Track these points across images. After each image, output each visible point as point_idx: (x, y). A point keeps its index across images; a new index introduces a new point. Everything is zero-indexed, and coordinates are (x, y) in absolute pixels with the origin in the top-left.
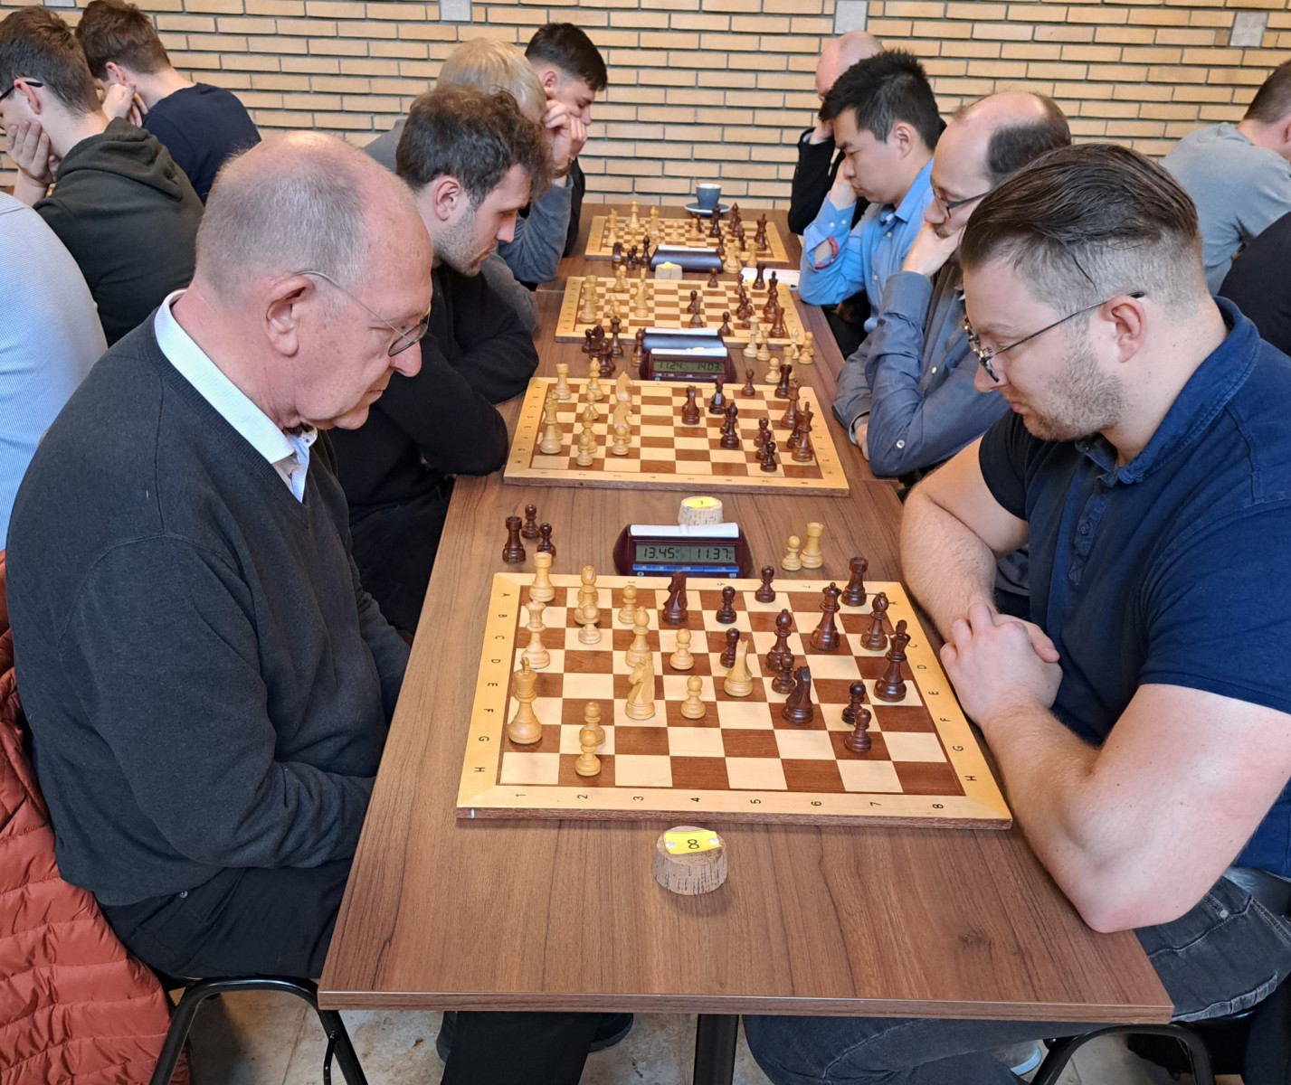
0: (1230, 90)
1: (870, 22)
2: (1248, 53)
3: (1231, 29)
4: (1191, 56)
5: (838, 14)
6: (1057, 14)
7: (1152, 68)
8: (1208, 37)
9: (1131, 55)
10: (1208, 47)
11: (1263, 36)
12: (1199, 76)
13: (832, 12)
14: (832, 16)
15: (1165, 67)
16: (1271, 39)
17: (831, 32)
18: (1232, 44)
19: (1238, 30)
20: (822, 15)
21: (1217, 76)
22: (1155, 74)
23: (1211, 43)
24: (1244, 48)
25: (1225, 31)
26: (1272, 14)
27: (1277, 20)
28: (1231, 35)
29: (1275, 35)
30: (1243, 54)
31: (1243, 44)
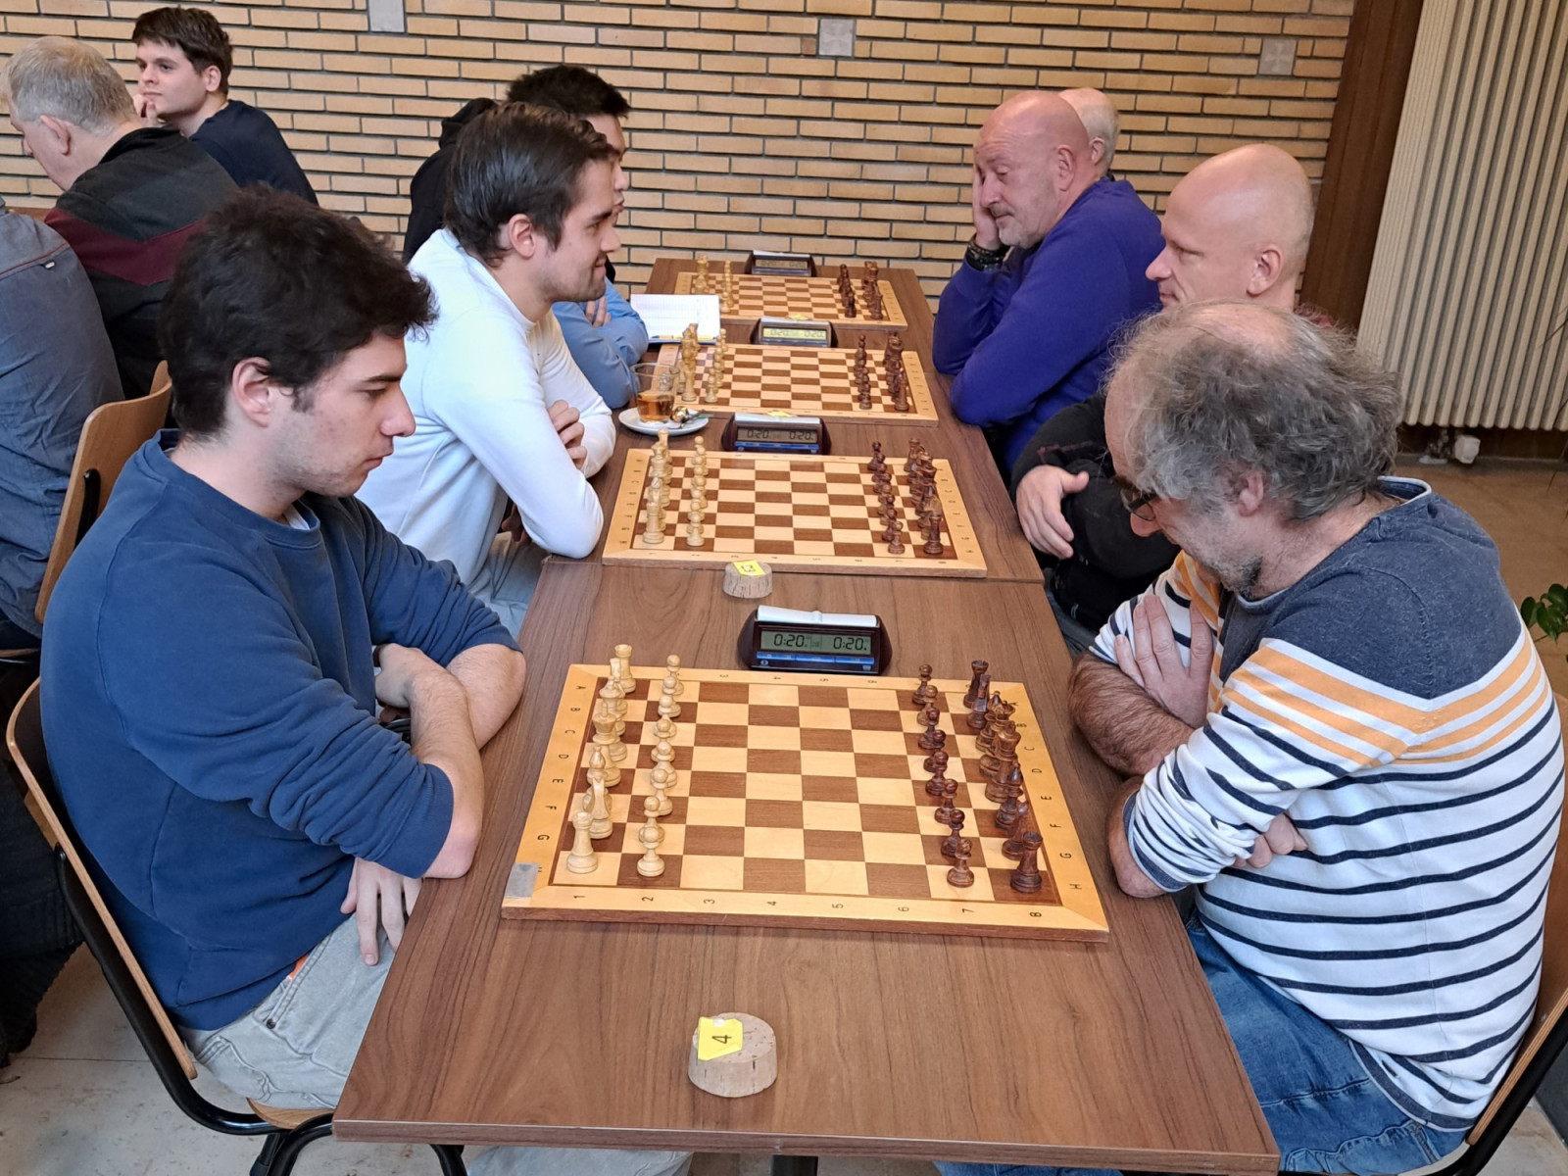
0: (829, 104)
1: (409, 19)
2: (841, 63)
3: (817, 36)
4: (777, 65)
5: (371, 10)
6: (621, 16)
7: (737, 78)
8: (793, 45)
9: (710, 63)
10: (796, 55)
11: (853, 44)
12: (791, 87)
13: (364, 7)
14: (366, 11)
15: (752, 78)
16: (863, 49)
17: (366, 29)
18: (821, 53)
19: (825, 38)
20: (352, 11)
21: (811, 88)
22: (742, 84)
23: (799, 52)
24: (836, 58)
25: (811, 39)
26: (859, 21)
27: (865, 27)
28: (818, 42)
29: (867, 43)
30: (836, 64)
31: (834, 52)
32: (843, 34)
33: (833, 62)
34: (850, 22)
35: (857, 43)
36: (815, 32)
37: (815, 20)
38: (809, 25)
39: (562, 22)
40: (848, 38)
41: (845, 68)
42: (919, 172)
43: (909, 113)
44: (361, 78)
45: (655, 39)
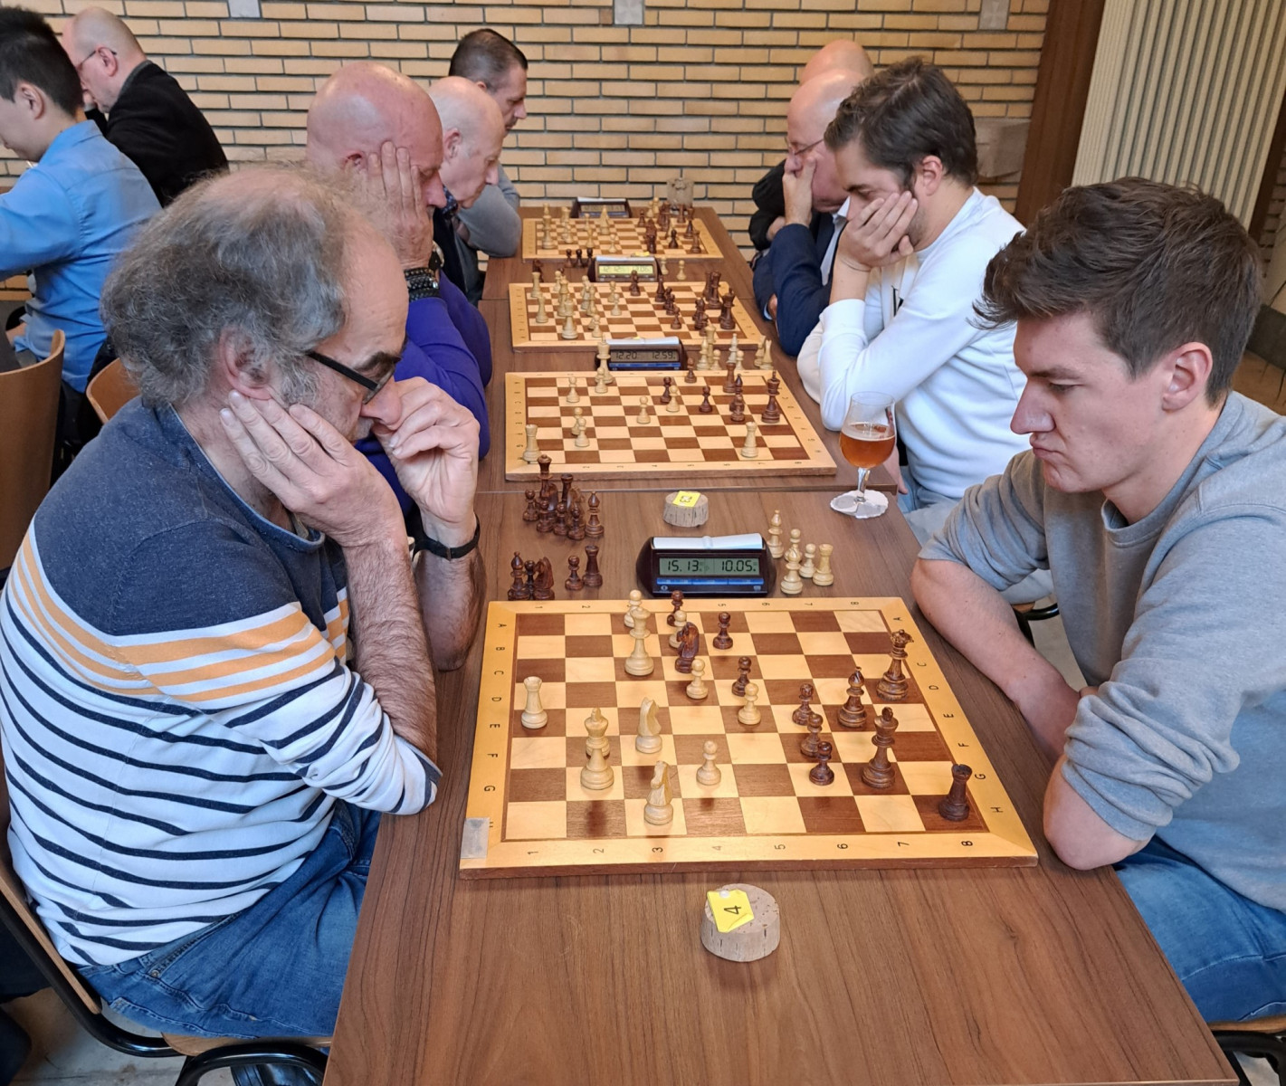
0: (623, 67)
1: (263, 5)
2: (633, 31)
3: (612, 8)
4: (580, 34)
7: (546, 47)
8: (593, 16)
9: (524, 34)
10: (596, 25)
11: (643, 14)
12: (593, 53)
15: (559, 47)
16: (651, 17)
17: (227, 15)
18: (617, 22)
19: (619, 9)
21: (609, 53)
22: (551, 52)
23: (597, 22)
24: (630, 26)
25: (607, 10)
28: (613, 13)
29: (654, 13)
30: (630, 31)
31: (627, 21)
32: (634, 6)
33: (627, 30)
35: (647, 12)
36: (611, 3)
39: (394, 3)
40: (639, 8)
41: (638, 36)
42: (702, 124)
43: (692, 72)
44: (226, 60)
45: (475, 14)
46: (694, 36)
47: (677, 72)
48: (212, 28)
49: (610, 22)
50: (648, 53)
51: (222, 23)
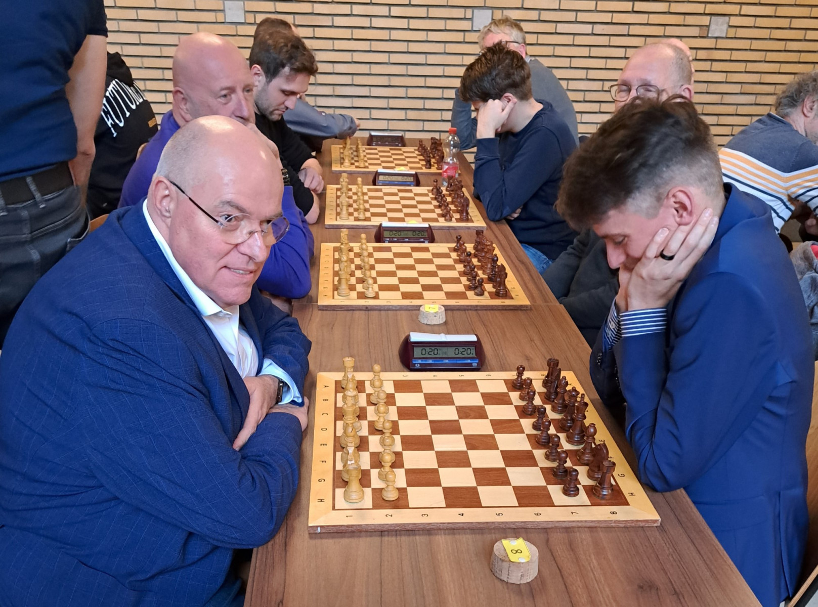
0: (709, 63)
2: (719, 40)
3: (708, 26)
5: (474, 18)
6: (606, 17)
8: (695, 31)
10: (696, 37)
11: (727, 30)
13: (471, 17)
14: (471, 19)
16: (732, 33)
17: (470, 29)
18: (710, 35)
19: (713, 27)
20: (465, 19)
21: (702, 54)
24: (717, 38)
25: (705, 28)
26: (732, 18)
27: (735, 21)
28: (709, 30)
29: (734, 30)
30: (717, 41)
31: (716, 35)
32: (722, 24)
33: (715, 40)
34: (727, 18)
35: (729, 29)
36: (708, 24)
37: (709, 17)
38: (705, 20)
39: (576, 22)
40: (725, 27)
41: (722, 44)
42: (751, 99)
43: (751, 67)
44: (465, 56)
45: (623, 30)
46: (756, 45)
47: (741, 67)
48: (459, 37)
49: (705, 35)
50: (725, 55)
51: (467, 34)
